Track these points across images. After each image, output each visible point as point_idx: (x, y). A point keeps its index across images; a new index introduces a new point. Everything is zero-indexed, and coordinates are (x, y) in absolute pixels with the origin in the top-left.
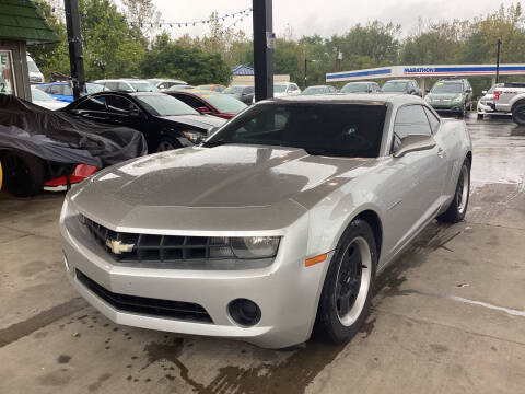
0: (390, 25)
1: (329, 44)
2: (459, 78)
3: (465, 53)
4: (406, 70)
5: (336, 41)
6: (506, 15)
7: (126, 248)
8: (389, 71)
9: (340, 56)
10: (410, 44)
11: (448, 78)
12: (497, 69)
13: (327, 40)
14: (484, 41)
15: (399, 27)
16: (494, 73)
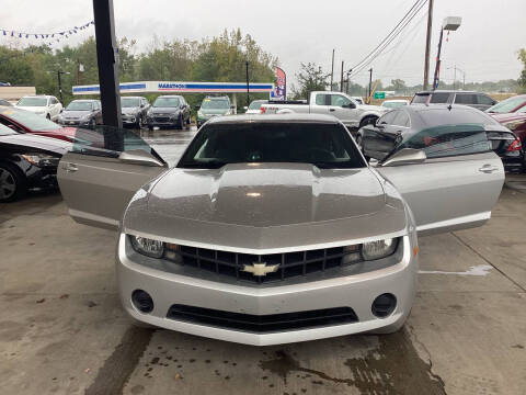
0: (125, 40)
1: (60, 54)
2: (223, 95)
3: (200, 71)
4: (160, 86)
5: (68, 52)
6: (230, 38)
7: (272, 269)
8: (144, 86)
9: (82, 68)
10: (144, 60)
11: (213, 95)
12: (248, 87)
13: (58, 51)
14: (214, 61)
15: (133, 43)
16: (245, 90)
